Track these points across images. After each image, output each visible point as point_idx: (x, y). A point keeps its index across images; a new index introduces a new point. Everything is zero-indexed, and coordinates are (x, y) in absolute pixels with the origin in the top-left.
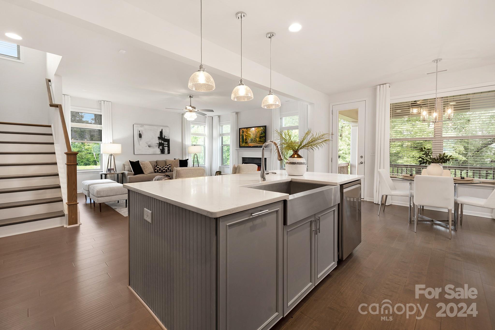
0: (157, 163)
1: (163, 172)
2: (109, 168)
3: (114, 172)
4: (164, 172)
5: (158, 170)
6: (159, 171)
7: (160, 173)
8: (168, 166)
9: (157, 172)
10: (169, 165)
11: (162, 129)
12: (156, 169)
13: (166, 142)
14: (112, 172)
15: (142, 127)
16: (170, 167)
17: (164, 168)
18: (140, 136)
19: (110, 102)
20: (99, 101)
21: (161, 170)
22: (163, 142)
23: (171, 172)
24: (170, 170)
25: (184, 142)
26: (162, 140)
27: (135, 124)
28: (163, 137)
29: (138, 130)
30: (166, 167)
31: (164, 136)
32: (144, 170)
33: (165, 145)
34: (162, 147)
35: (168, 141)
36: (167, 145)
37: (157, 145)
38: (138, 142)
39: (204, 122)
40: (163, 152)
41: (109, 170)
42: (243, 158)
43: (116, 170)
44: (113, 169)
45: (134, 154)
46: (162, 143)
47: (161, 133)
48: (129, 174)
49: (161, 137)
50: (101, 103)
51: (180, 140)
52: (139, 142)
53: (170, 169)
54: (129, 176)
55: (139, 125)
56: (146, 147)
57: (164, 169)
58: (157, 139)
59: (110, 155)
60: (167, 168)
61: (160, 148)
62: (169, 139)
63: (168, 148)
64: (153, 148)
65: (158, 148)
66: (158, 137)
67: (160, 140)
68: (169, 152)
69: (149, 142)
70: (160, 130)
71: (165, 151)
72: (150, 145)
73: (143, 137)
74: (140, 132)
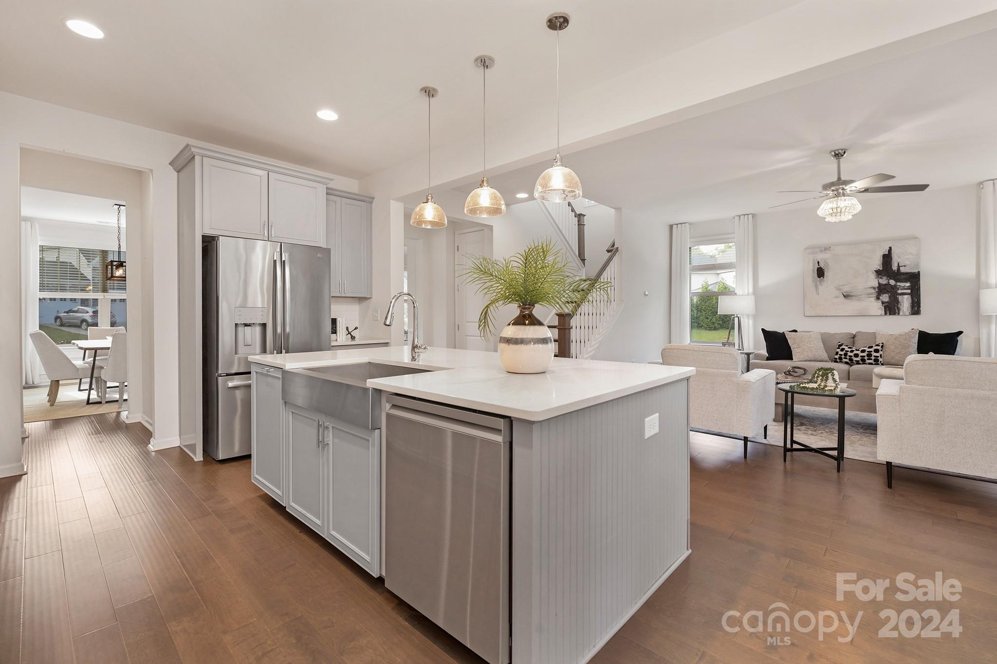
5: (842, 355)
10: (877, 345)
11: (890, 248)
13: (906, 282)
15: (827, 252)
19: (750, 216)
22: (892, 282)
27: (809, 247)
28: (895, 268)
31: (899, 266)
33: (902, 290)
34: (890, 297)
35: (913, 277)
36: (909, 291)
37: (873, 291)
40: (892, 309)
46: (888, 285)
47: (887, 258)
49: (886, 270)
52: (817, 288)
55: (817, 250)
56: (837, 298)
57: (857, 356)
58: (872, 275)
61: (881, 298)
62: (917, 271)
63: (912, 299)
64: (859, 300)
65: (875, 298)
66: (875, 269)
67: (881, 278)
68: (916, 309)
69: (847, 285)
70: (884, 251)
71: (901, 307)
72: (847, 292)
73: (827, 276)
74: (819, 265)
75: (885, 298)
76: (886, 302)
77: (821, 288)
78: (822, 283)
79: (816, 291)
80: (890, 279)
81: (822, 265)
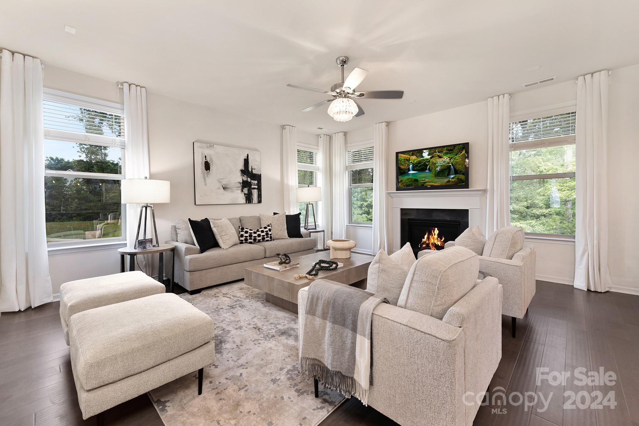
0: (243, 222)
1: (257, 241)
2: (141, 237)
3: (154, 246)
4: (259, 241)
5: (247, 237)
6: (250, 239)
7: (250, 243)
8: (265, 228)
9: (244, 241)
10: (269, 226)
11: (248, 155)
12: (242, 236)
13: (255, 180)
14: (149, 247)
15: (212, 149)
16: (270, 230)
17: (258, 233)
18: (207, 166)
19: (143, 89)
20: (118, 83)
21: (253, 238)
22: (249, 180)
23: (271, 240)
24: (271, 237)
25: (285, 181)
26: (248, 176)
27: (198, 141)
28: (250, 170)
29: (202, 153)
30: (262, 232)
31: (252, 169)
32: (221, 238)
33: (254, 185)
34: (248, 190)
35: (258, 178)
36: (256, 187)
37: (239, 185)
38: (203, 179)
39: (316, 146)
40: (249, 199)
41: (142, 243)
42: (402, 210)
43: (157, 242)
44: (152, 239)
45: (195, 204)
46: (247, 181)
47: (246, 161)
48: (189, 251)
49: (246, 171)
50: (123, 89)
51: (278, 177)
52: (205, 180)
53: (271, 235)
54: (188, 257)
55: (204, 145)
56: (219, 189)
57: (259, 236)
58: (239, 174)
59: (144, 206)
60: (265, 233)
61: (244, 191)
62: (260, 174)
63: (258, 191)
64: (232, 191)
65: (241, 191)
66: (240, 169)
67: (243, 176)
68: (260, 199)
69: (225, 179)
70: (245, 156)
71: (253, 198)
72: (225, 185)
73: (212, 169)
74: (206, 159)
75: (246, 190)
76: (247, 194)
77: (209, 180)
78: (209, 176)
79: (205, 182)
80: (248, 177)
81: (208, 160)
